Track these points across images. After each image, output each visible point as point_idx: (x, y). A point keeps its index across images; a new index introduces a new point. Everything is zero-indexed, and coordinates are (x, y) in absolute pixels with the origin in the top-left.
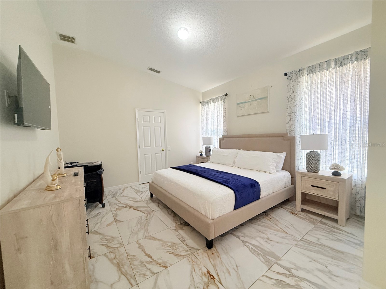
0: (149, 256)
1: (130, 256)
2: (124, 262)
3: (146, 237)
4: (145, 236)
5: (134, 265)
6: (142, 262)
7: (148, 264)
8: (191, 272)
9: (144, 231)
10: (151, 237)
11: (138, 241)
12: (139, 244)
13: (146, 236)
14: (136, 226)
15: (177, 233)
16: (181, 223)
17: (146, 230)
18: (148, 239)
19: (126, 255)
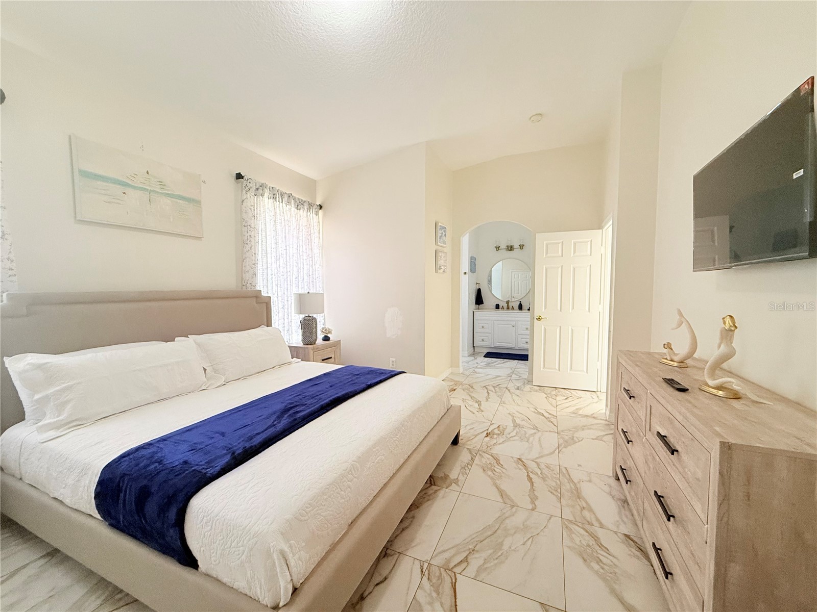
0: (530, 479)
1: (557, 496)
2: (569, 494)
3: (512, 507)
4: (514, 509)
5: (556, 482)
6: (544, 479)
7: (538, 474)
8: (499, 444)
9: (507, 521)
10: (503, 500)
11: (532, 510)
12: (533, 502)
13: (510, 508)
14: (513, 548)
15: (461, 478)
16: (432, 485)
17: (501, 520)
18: (512, 501)
19: (564, 502)
